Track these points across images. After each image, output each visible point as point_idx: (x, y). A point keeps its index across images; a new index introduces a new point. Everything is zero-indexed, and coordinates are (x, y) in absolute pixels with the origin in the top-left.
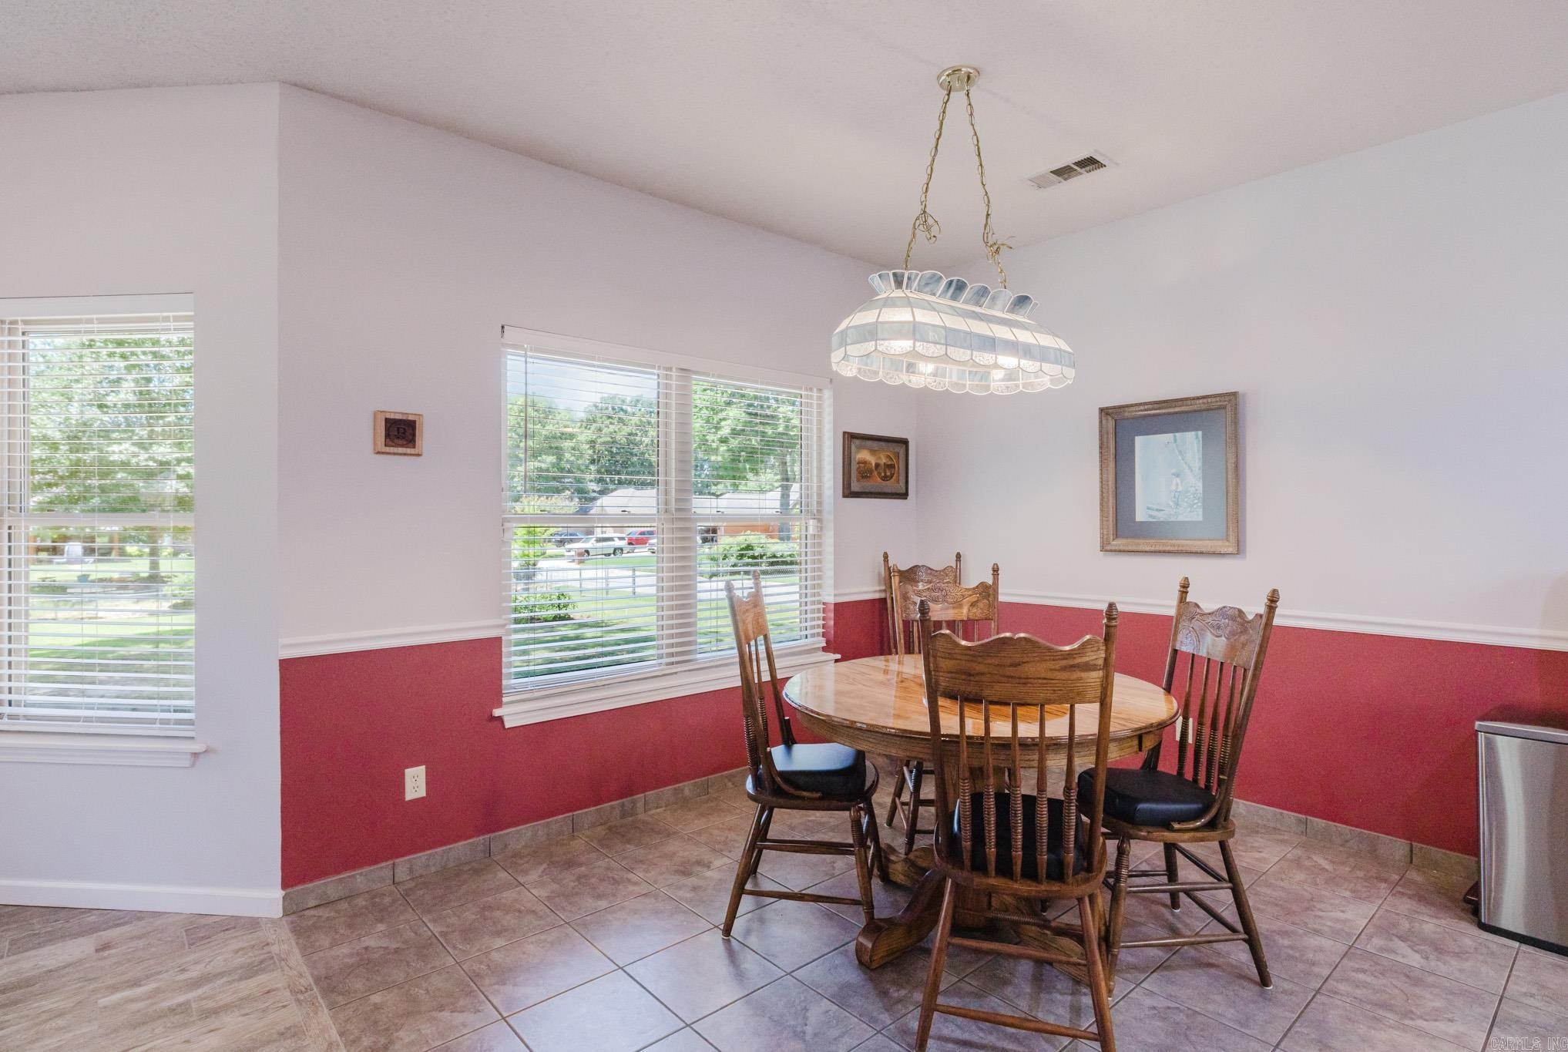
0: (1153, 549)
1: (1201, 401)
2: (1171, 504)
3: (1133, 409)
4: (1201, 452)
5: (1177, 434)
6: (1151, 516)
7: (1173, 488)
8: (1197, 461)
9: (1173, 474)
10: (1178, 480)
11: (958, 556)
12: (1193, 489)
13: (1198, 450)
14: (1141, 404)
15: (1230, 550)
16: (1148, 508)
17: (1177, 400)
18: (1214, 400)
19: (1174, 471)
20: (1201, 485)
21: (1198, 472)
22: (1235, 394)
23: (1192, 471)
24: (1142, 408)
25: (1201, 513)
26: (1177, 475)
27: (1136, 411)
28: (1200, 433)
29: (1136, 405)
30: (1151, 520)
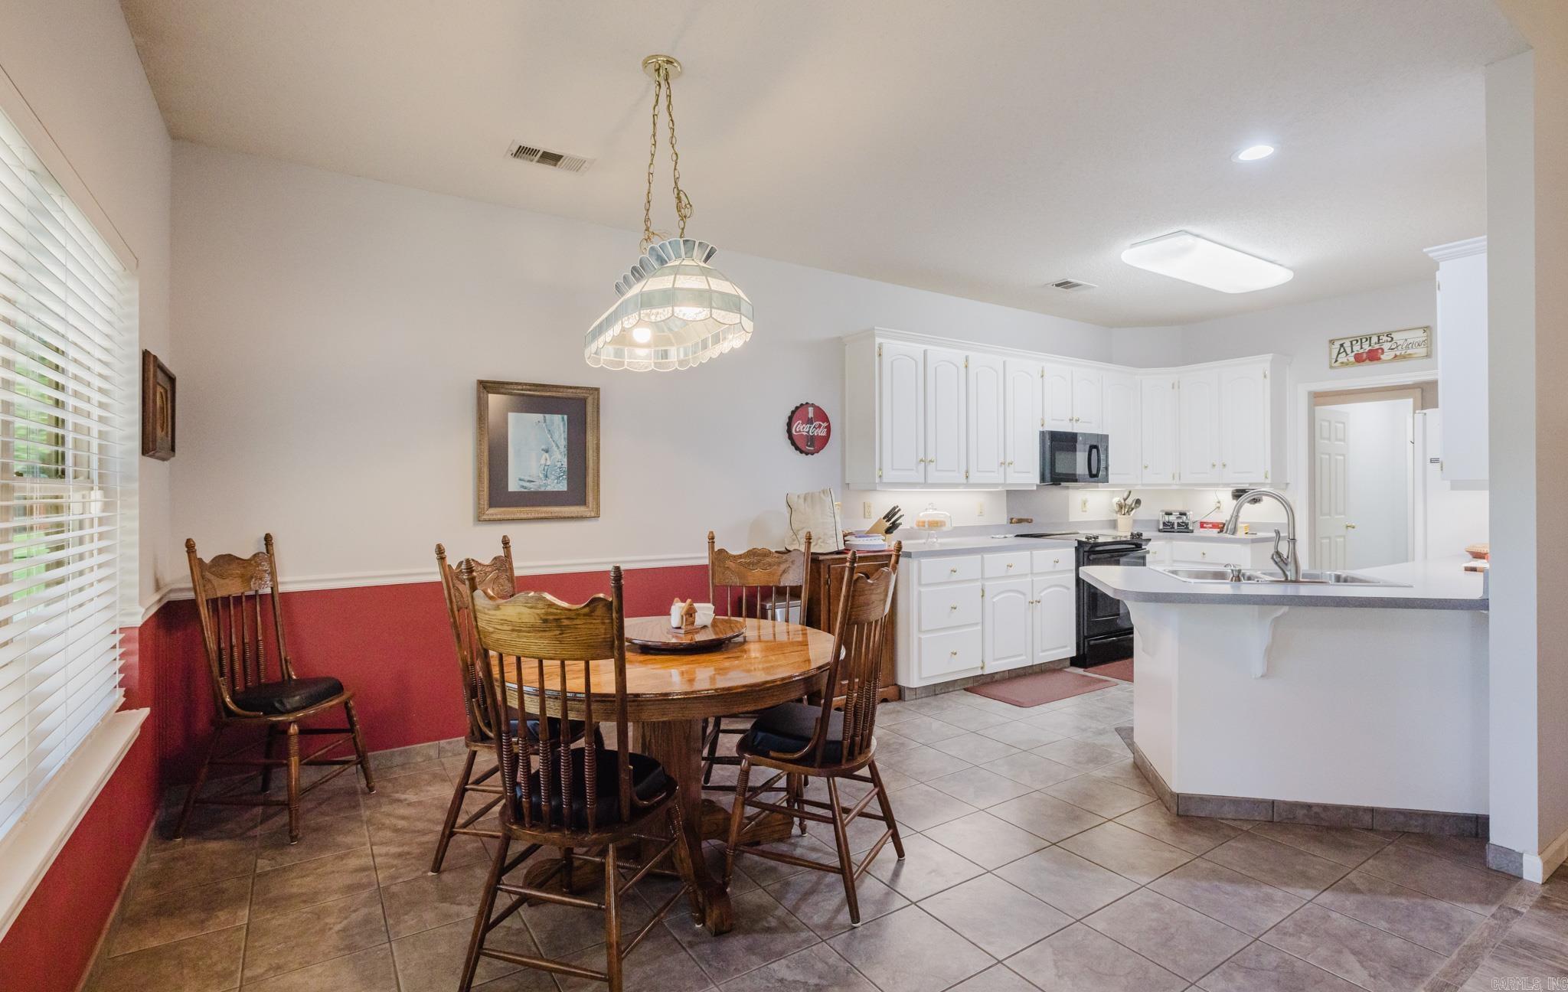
0: (529, 516)
1: (569, 390)
2: (541, 476)
3: (512, 387)
4: (566, 433)
5: (547, 415)
6: (523, 487)
7: (543, 462)
8: (563, 440)
9: (543, 450)
10: (547, 455)
11: (268, 539)
12: (560, 464)
13: (564, 432)
14: (520, 384)
15: (593, 514)
16: (520, 480)
17: (553, 386)
18: (582, 391)
19: (543, 447)
20: (566, 460)
21: (563, 449)
22: (597, 390)
23: (558, 448)
24: (520, 387)
25: (566, 485)
26: (547, 451)
27: (512, 389)
28: (566, 417)
29: (517, 384)
30: (523, 490)
